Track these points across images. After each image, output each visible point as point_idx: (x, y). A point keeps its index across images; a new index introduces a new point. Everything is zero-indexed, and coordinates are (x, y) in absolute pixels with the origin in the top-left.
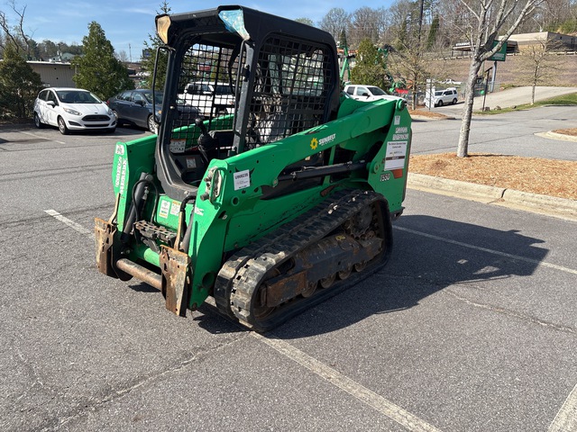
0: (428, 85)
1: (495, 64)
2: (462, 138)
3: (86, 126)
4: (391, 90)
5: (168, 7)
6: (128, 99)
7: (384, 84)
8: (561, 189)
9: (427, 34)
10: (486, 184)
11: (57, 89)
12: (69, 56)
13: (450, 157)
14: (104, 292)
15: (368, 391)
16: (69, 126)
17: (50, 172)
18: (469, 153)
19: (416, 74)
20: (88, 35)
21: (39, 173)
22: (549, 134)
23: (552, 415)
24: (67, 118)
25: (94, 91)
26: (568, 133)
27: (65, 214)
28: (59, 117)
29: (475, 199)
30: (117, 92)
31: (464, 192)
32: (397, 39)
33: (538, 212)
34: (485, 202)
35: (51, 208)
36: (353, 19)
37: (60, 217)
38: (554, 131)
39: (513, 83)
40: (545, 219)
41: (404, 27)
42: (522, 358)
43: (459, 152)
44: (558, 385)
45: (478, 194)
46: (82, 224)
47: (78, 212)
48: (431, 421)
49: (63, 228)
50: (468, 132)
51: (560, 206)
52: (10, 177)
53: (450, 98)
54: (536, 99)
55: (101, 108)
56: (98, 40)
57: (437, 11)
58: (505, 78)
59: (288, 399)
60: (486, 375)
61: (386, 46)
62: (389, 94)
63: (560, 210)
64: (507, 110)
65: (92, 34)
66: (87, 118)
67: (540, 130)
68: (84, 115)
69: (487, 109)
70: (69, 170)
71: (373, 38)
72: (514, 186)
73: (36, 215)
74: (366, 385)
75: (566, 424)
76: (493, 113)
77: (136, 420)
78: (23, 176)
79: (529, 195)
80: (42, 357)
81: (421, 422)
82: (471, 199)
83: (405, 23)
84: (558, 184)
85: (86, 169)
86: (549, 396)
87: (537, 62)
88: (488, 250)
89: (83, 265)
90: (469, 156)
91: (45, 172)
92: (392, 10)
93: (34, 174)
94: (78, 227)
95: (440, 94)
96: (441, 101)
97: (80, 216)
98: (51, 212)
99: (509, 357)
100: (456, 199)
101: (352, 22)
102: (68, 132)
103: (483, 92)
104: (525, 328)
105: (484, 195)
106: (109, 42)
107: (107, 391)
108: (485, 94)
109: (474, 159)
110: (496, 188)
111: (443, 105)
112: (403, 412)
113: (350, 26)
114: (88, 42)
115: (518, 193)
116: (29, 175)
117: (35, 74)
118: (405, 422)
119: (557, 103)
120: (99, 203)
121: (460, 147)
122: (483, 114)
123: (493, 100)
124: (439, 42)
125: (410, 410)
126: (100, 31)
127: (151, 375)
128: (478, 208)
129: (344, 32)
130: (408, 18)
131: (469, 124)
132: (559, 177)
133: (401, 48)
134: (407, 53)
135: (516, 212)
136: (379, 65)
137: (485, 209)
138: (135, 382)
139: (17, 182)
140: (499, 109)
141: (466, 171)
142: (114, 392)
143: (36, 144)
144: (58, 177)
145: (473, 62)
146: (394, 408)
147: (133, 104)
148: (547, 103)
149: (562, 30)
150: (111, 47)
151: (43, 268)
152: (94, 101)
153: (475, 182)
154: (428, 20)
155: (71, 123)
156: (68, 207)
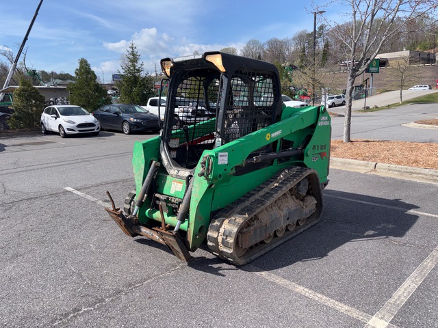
0: (323, 92)
1: (372, 75)
2: (345, 129)
3: (79, 131)
4: (296, 97)
5: (134, 46)
6: (107, 111)
7: (291, 93)
8: (416, 162)
9: (321, 56)
10: (364, 160)
11: (58, 106)
12: (59, 81)
13: (338, 142)
14: (115, 234)
15: (285, 280)
16: (67, 131)
17: (61, 163)
18: (351, 139)
19: (314, 85)
20: (78, 68)
21: (53, 165)
22: (412, 124)
23: (396, 289)
24: (66, 126)
25: (83, 106)
26: (425, 123)
27: (78, 190)
28: (60, 126)
29: (357, 171)
30: (99, 107)
31: (349, 166)
32: (299, 60)
33: (399, 177)
34: (363, 172)
35: (68, 186)
36: (266, 47)
37: (76, 192)
38: (415, 122)
39: (386, 88)
40: (404, 182)
41: (304, 51)
42: (380, 261)
43: (344, 139)
44: (401, 274)
45: (358, 167)
46: (91, 195)
47: (87, 188)
48: (323, 293)
49: (79, 198)
50: (349, 125)
51: (415, 173)
52: (34, 167)
53: (340, 101)
54: (403, 100)
55: (90, 118)
56: (85, 71)
57: (327, 39)
58: (380, 85)
59: (238, 286)
60: (357, 270)
61: (291, 66)
62: (294, 100)
63: (415, 175)
64: (382, 108)
65: (81, 67)
66: (80, 125)
67: (406, 122)
68: (77, 123)
69: (368, 108)
70: (73, 162)
71: (281, 60)
72: (383, 161)
73: (59, 191)
74: (284, 277)
75: (404, 293)
76: (372, 110)
77: (150, 298)
78: (43, 166)
79: (393, 166)
80: (86, 270)
81: (317, 294)
82: (353, 171)
83: (304, 48)
84: (413, 158)
85: (85, 160)
86: (395, 280)
87: (403, 73)
88: (363, 202)
89: (98, 219)
90: (352, 142)
91: (57, 164)
92: (294, 39)
93: (50, 165)
94: (89, 197)
95: (333, 98)
96: (333, 103)
97: (88, 190)
98: (69, 189)
99: (372, 261)
100: (343, 171)
101: (265, 49)
102: (66, 136)
103: (364, 96)
104: (383, 245)
105: (362, 168)
106: (93, 72)
107: (130, 285)
108: (366, 97)
109: (355, 143)
110: (370, 162)
111: (335, 106)
112: (306, 290)
113: (264, 52)
114: (79, 72)
115: (386, 165)
116: (46, 166)
117: (41, 96)
118: (307, 294)
119: (419, 102)
120: (99, 182)
121: (345, 136)
122: (365, 111)
123: (371, 101)
124: (330, 61)
125: (311, 288)
126: (87, 65)
127: (154, 276)
128: (358, 176)
129: (259, 56)
130: (306, 44)
131: (349, 119)
132: (414, 154)
133: (302, 67)
134: (306, 70)
135: (384, 178)
136: (286, 80)
137: (363, 177)
138: (145, 280)
139: (39, 171)
140: (377, 107)
141: (349, 151)
142: (134, 285)
143: (46, 145)
144: (67, 166)
145: (349, 78)
146: (301, 288)
147: (112, 114)
148: (412, 102)
149: (420, 49)
150: (95, 75)
151: (73, 222)
152: (84, 114)
153: (356, 159)
154: (321, 45)
155: (68, 129)
156: (79, 185)
